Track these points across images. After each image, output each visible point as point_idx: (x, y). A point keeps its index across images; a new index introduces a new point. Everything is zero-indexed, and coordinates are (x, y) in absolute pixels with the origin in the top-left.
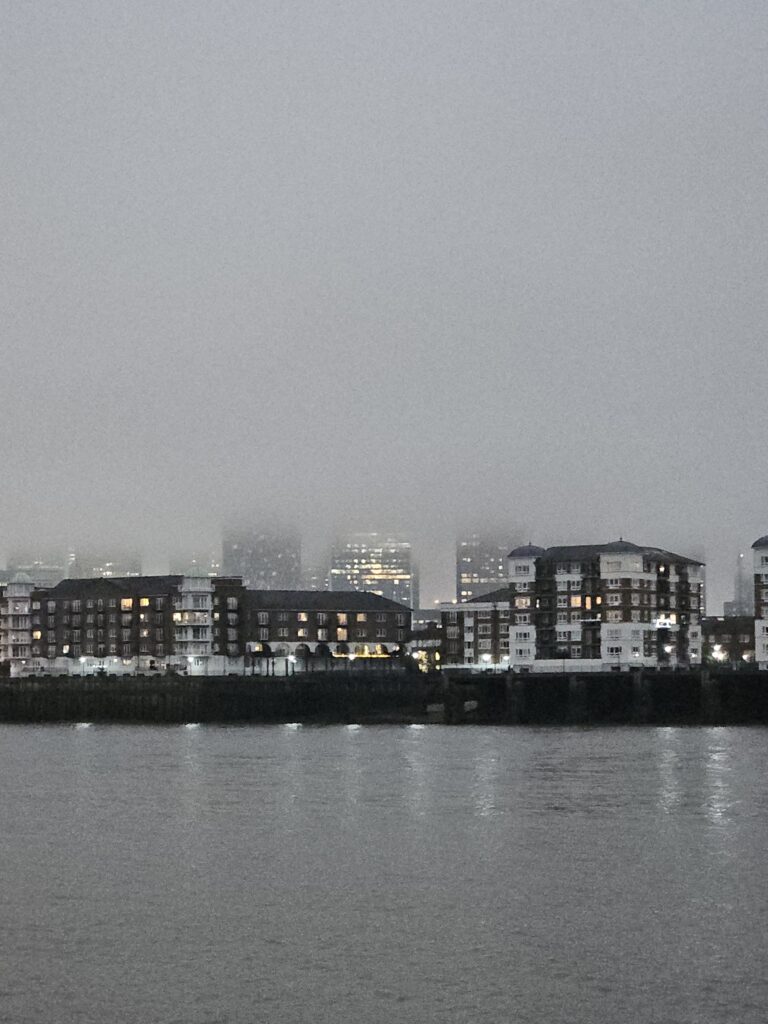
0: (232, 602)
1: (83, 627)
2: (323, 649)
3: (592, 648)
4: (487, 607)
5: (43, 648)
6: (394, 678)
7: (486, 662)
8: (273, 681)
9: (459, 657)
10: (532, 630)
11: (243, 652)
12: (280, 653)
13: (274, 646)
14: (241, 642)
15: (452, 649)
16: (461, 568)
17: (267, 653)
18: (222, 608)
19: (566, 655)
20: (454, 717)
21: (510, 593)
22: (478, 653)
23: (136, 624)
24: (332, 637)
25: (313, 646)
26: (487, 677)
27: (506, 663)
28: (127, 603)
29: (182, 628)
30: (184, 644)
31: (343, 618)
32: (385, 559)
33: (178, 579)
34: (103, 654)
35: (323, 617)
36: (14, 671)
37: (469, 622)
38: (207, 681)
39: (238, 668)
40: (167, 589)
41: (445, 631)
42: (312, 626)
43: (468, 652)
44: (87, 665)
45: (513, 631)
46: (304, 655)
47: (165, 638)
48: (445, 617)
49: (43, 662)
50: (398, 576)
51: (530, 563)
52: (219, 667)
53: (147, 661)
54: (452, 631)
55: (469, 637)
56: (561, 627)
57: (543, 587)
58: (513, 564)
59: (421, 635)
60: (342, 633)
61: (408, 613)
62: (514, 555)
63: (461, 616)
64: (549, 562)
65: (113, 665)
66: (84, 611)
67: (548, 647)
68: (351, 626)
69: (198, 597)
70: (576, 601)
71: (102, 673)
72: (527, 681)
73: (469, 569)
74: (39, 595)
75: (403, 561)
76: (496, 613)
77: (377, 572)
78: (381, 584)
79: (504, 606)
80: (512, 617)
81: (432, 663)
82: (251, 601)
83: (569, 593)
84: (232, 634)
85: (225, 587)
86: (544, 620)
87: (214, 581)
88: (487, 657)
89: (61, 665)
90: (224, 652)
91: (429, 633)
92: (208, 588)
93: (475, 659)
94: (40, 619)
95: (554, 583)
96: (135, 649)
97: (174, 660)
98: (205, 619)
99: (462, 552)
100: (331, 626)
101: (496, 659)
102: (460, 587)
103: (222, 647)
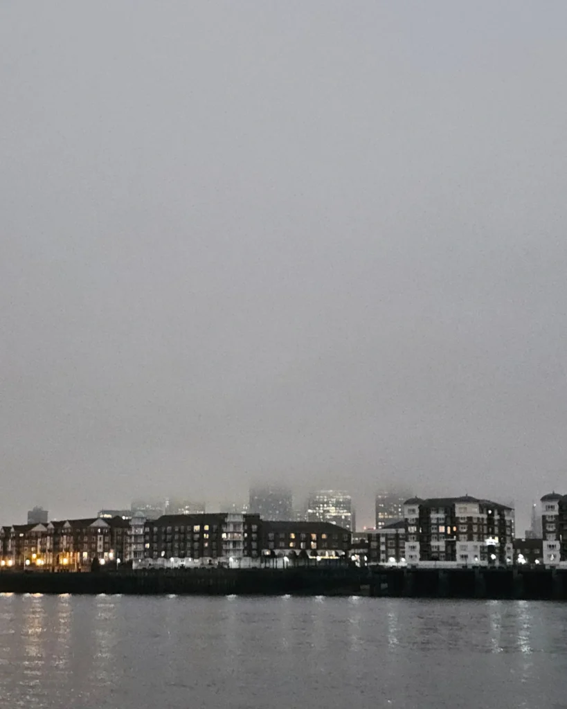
0: (254, 527)
1: (172, 541)
2: (304, 554)
3: (451, 555)
4: (393, 531)
5: (150, 553)
6: (342, 570)
7: (392, 561)
8: (276, 571)
9: (378, 559)
10: (417, 544)
11: (260, 555)
12: (281, 556)
13: (277, 552)
14: (259, 550)
15: (374, 554)
16: (378, 510)
17: (273, 556)
18: (249, 531)
19: (436, 559)
20: (375, 593)
21: (405, 524)
22: (388, 557)
23: (202, 540)
24: (309, 547)
25: (298, 552)
26: (393, 570)
27: (403, 562)
28: (197, 528)
29: (227, 542)
30: (227, 551)
31: (314, 536)
32: (337, 505)
33: (226, 515)
34: (182, 556)
35: (303, 536)
36: (134, 565)
37: (383, 539)
38: (238, 570)
39: (256, 564)
40: (218, 521)
41: (370, 544)
42: (297, 541)
43: (383, 556)
44: (174, 562)
45: (407, 544)
46: (293, 557)
47: (217, 547)
48: (370, 536)
49: (150, 561)
50: (344, 514)
51: (416, 507)
52: (247, 563)
53: (207, 560)
54: (374, 544)
55: (383, 548)
56: (434, 543)
57: (423, 521)
58: (407, 508)
59: (356, 546)
60: (314, 545)
61: (349, 534)
62: (409, 502)
63: (378, 536)
64: (426, 507)
65: (188, 562)
66: (173, 532)
67: (426, 554)
68: (318, 541)
69: (236, 525)
70: (442, 529)
71: (182, 567)
72: (414, 571)
73: (383, 510)
74: (149, 524)
75: (346, 505)
76: (397, 535)
77: (333, 511)
78: (335, 518)
79: (402, 531)
80: (407, 534)
81: (362, 561)
82: (264, 527)
83: (438, 525)
84: (254, 545)
85: (250, 519)
86: (424, 539)
87: (245, 516)
88: (393, 559)
89: (159, 563)
90: (249, 555)
91: (361, 545)
92: (241, 520)
93: (386, 560)
94: (149, 537)
95: (429, 519)
96: (200, 553)
97: (222, 560)
98: (239, 537)
99: (378, 501)
100: (308, 540)
101: (398, 560)
102: (378, 520)
103: (248, 552)
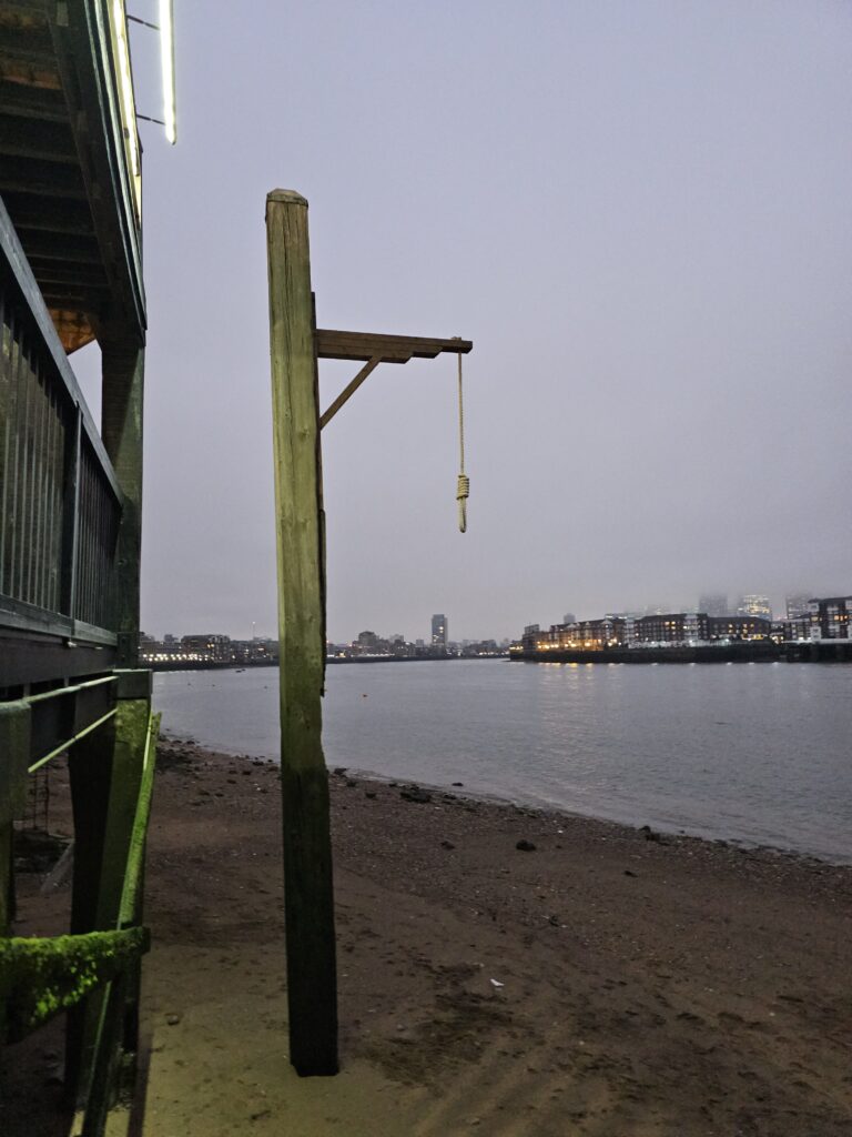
0: (704, 622)
1: (652, 632)
2: (739, 637)
3: (844, 634)
4: (801, 620)
5: (639, 639)
6: (766, 646)
7: (801, 640)
8: (721, 648)
9: (791, 638)
10: (819, 629)
11: (709, 639)
12: (723, 638)
13: (721, 636)
14: (709, 635)
15: (788, 636)
16: (788, 607)
17: (718, 639)
18: (701, 624)
19: (834, 637)
20: (791, 660)
21: (809, 615)
22: (798, 636)
23: (671, 630)
24: (742, 632)
25: (735, 636)
26: (803, 646)
27: (809, 640)
28: (667, 623)
29: (687, 631)
30: (688, 637)
31: (745, 626)
32: (759, 604)
33: (685, 615)
34: (660, 640)
35: (738, 626)
36: (630, 647)
37: (794, 626)
38: (696, 648)
39: (707, 644)
40: (681, 618)
41: (785, 630)
42: (734, 629)
43: (794, 637)
44: (654, 644)
45: (812, 629)
46: (731, 639)
47: (681, 634)
48: (784, 625)
49: (639, 644)
50: (764, 610)
51: (817, 605)
52: (701, 644)
53: (675, 642)
54: (787, 630)
55: (794, 631)
56: (831, 627)
57: (823, 613)
58: (810, 605)
59: (777, 630)
60: (745, 631)
61: (770, 623)
62: (810, 602)
63: (790, 624)
64: (824, 605)
65: (664, 644)
66: (652, 627)
67: (826, 634)
68: (748, 628)
69: (692, 620)
70: (837, 618)
71: (660, 647)
72: (818, 646)
73: (792, 606)
74: (636, 622)
75: (766, 604)
76: (804, 623)
77: (756, 609)
78: (758, 613)
79: (807, 620)
80: (811, 624)
81: (780, 640)
82: (711, 621)
83: (833, 615)
84: (705, 632)
85: (701, 617)
86: (824, 625)
87: (698, 615)
88: (801, 639)
89: (645, 645)
90: (702, 639)
91: (779, 630)
92: (695, 617)
93: (797, 639)
94: (638, 629)
95: (826, 612)
96: (670, 638)
97: (684, 642)
98: (695, 628)
99: (787, 601)
100: (741, 628)
101: (805, 638)
102: (788, 613)
103: (702, 637)
